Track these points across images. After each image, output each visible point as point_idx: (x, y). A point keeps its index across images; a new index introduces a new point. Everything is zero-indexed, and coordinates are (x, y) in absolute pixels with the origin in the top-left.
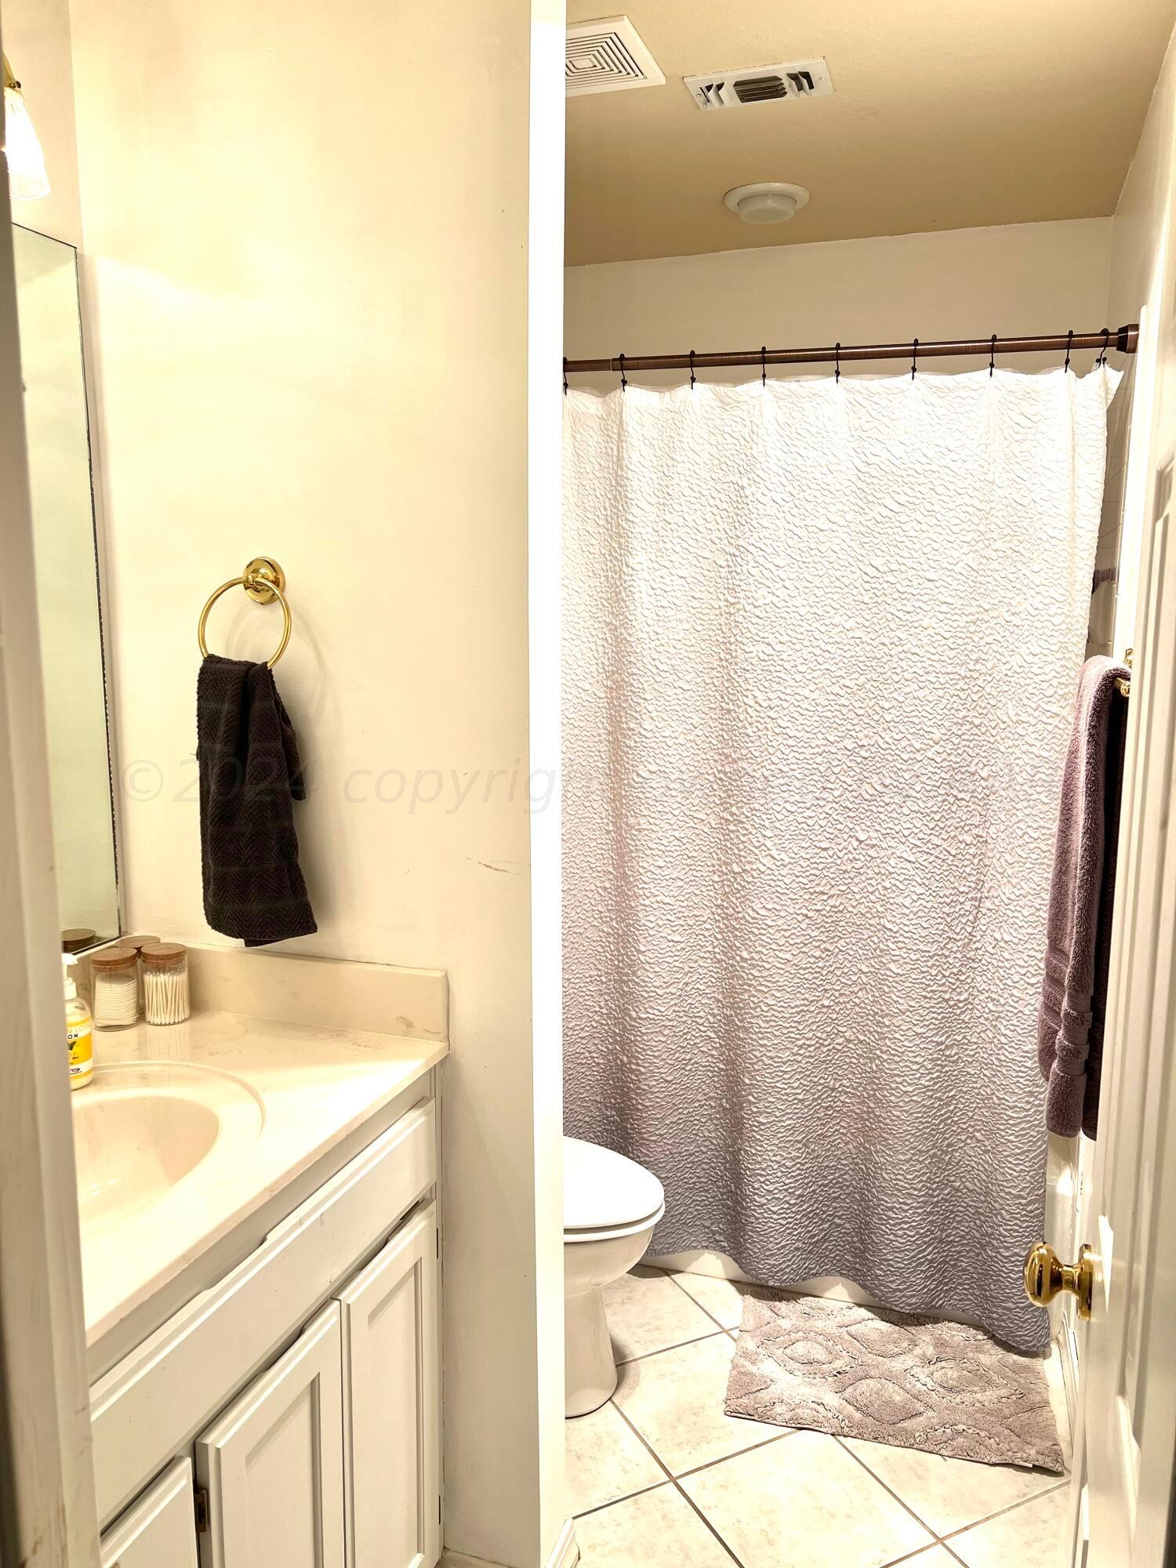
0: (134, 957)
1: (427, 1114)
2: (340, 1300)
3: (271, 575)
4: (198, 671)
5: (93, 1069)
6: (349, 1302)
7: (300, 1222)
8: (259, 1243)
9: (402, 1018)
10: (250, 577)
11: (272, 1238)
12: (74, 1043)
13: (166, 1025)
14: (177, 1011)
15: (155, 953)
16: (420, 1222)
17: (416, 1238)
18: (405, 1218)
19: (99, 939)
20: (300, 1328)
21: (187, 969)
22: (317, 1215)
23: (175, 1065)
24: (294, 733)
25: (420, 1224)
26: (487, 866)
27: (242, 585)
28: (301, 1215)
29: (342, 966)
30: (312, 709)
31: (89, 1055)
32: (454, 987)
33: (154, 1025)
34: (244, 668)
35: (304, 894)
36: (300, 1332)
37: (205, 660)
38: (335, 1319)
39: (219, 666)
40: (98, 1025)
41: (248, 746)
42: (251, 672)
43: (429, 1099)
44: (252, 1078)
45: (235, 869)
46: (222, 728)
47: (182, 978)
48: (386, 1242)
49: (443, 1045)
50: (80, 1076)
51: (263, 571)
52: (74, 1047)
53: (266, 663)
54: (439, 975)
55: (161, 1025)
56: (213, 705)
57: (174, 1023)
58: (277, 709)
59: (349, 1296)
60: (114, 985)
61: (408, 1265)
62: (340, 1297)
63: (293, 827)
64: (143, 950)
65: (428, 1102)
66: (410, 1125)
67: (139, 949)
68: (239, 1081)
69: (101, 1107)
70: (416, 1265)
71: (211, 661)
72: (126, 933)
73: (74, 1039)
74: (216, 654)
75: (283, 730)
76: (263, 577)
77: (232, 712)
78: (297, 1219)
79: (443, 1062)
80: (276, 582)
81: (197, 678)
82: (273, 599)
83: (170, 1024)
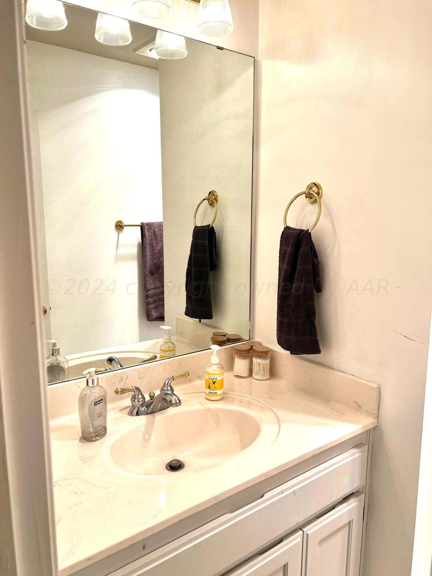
0: (249, 350)
1: (362, 452)
2: (303, 531)
3: (316, 191)
4: (281, 233)
5: (223, 393)
6: (308, 533)
7: (282, 492)
8: (261, 497)
9: (356, 402)
10: (307, 191)
11: (267, 496)
12: (215, 382)
13: (259, 380)
14: (263, 375)
15: (257, 350)
16: (354, 502)
17: (350, 510)
18: (345, 499)
19: (242, 339)
20: (282, 538)
21: (269, 358)
22: (292, 490)
23: (255, 399)
24: (318, 262)
25: (353, 504)
26: (405, 336)
27: (304, 195)
28: (283, 489)
29: (331, 372)
30: (328, 251)
31: (222, 387)
32: (383, 392)
33: (254, 379)
34: (298, 232)
35: (316, 335)
36: (281, 541)
37: (284, 229)
38: (299, 540)
39: (289, 231)
40: (234, 374)
41: (296, 267)
42: (301, 234)
43: (365, 445)
44: (282, 414)
45: (286, 320)
46: (287, 259)
47: (267, 362)
48: (334, 508)
49: (376, 420)
50: (217, 396)
51: (314, 189)
52: (215, 383)
53: (308, 230)
54: (375, 386)
55: (257, 380)
56: (285, 248)
57: (262, 380)
58: (311, 251)
59: (308, 530)
60: (241, 360)
61: (346, 521)
62: (304, 530)
63: (314, 304)
64: (253, 348)
65: (363, 446)
66: (352, 455)
67: (252, 347)
68: (275, 414)
69: (222, 410)
70: (350, 522)
71: (287, 228)
72: (252, 339)
73: (215, 380)
74: (290, 226)
75: (313, 261)
76: (313, 191)
77: (291, 251)
78: (280, 490)
79: (374, 428)
80: (318, 194)
81: (280, 236)
82: (315, 201)
83: (260, 380)
